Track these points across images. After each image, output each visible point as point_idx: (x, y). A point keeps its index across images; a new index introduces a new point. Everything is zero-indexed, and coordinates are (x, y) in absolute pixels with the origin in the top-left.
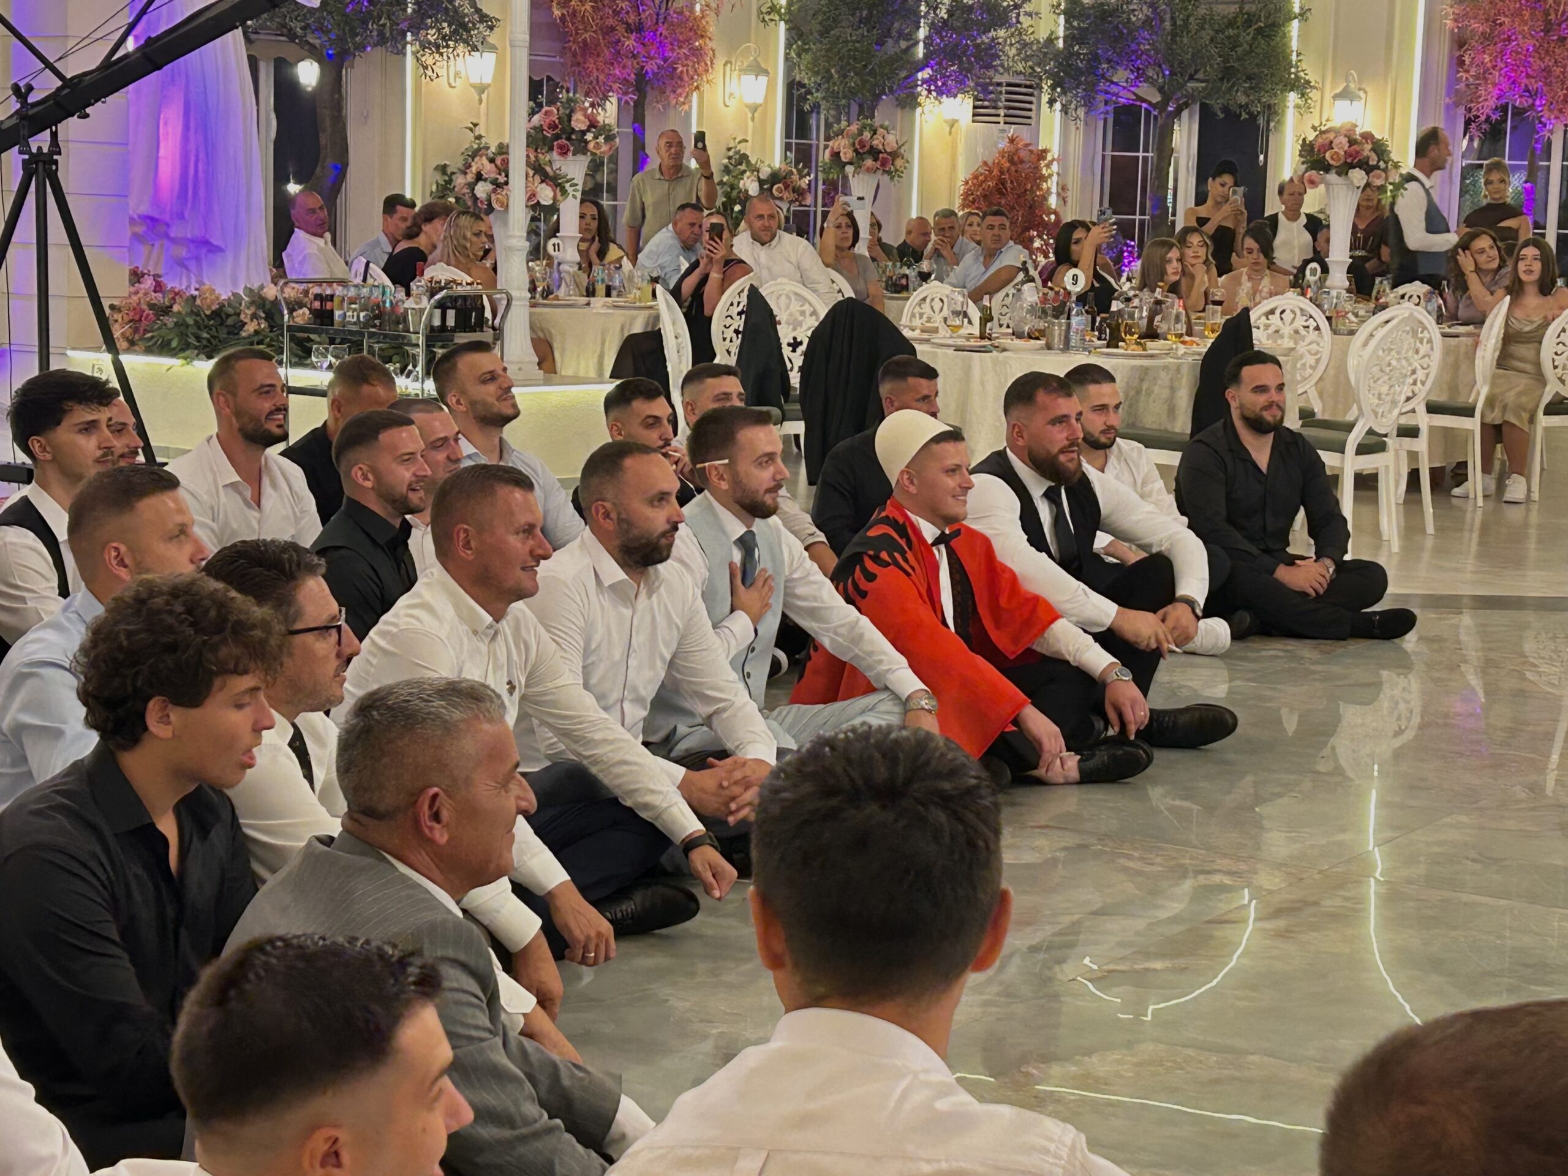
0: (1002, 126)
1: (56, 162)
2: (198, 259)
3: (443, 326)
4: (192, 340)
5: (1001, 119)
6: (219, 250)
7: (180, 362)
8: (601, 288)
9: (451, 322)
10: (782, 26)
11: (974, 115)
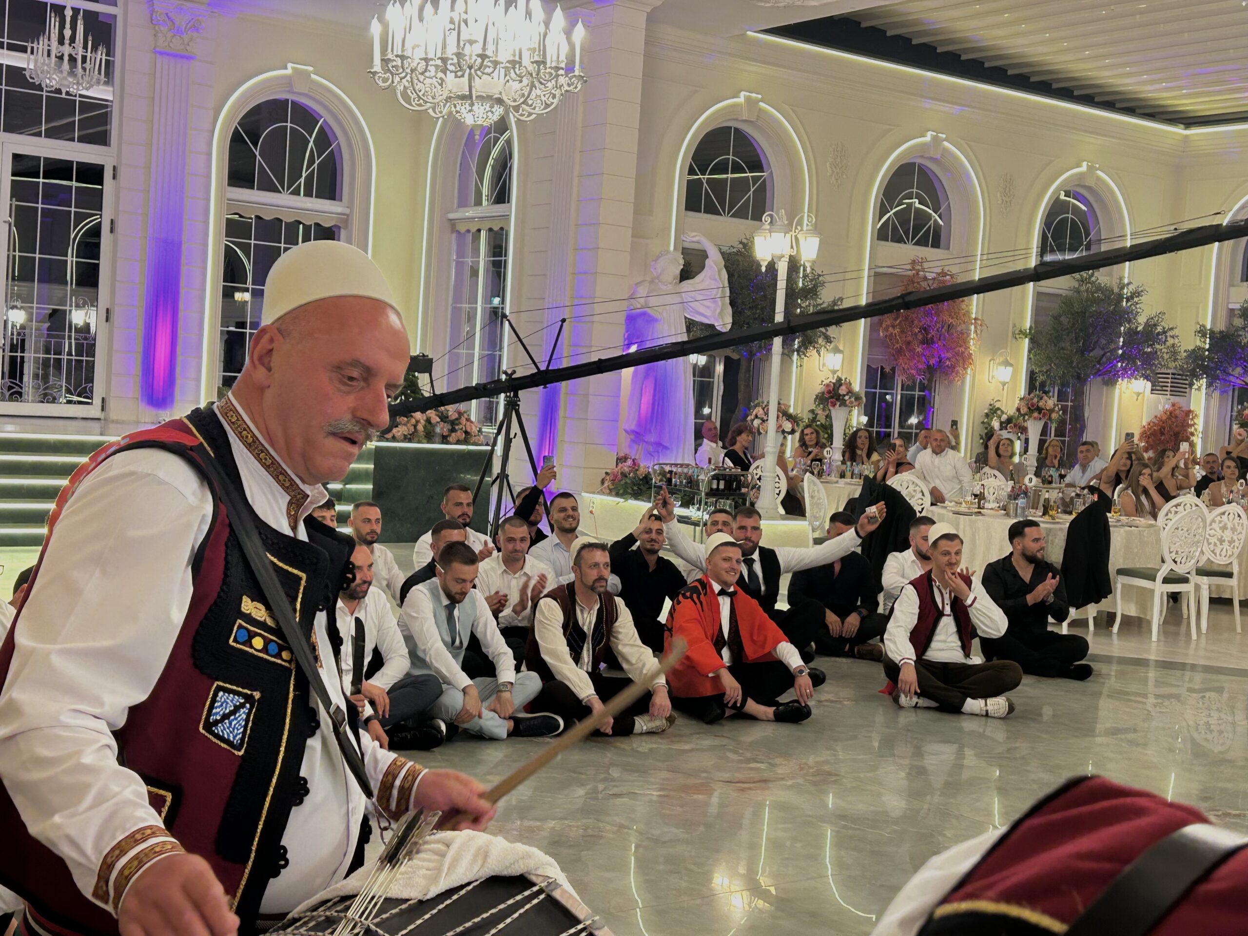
0: (1169, 396)
1: (518, 405)
2: (658, 452)
3: (718, 489)
4: (630, 491)
5: (1168, 393)
6: (666, 448)
7: (622, 500)
8: (848, 474)
9: (722, 486)
10: (1027, 340)
11: (1152, 390)
